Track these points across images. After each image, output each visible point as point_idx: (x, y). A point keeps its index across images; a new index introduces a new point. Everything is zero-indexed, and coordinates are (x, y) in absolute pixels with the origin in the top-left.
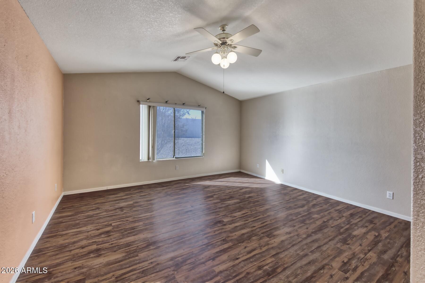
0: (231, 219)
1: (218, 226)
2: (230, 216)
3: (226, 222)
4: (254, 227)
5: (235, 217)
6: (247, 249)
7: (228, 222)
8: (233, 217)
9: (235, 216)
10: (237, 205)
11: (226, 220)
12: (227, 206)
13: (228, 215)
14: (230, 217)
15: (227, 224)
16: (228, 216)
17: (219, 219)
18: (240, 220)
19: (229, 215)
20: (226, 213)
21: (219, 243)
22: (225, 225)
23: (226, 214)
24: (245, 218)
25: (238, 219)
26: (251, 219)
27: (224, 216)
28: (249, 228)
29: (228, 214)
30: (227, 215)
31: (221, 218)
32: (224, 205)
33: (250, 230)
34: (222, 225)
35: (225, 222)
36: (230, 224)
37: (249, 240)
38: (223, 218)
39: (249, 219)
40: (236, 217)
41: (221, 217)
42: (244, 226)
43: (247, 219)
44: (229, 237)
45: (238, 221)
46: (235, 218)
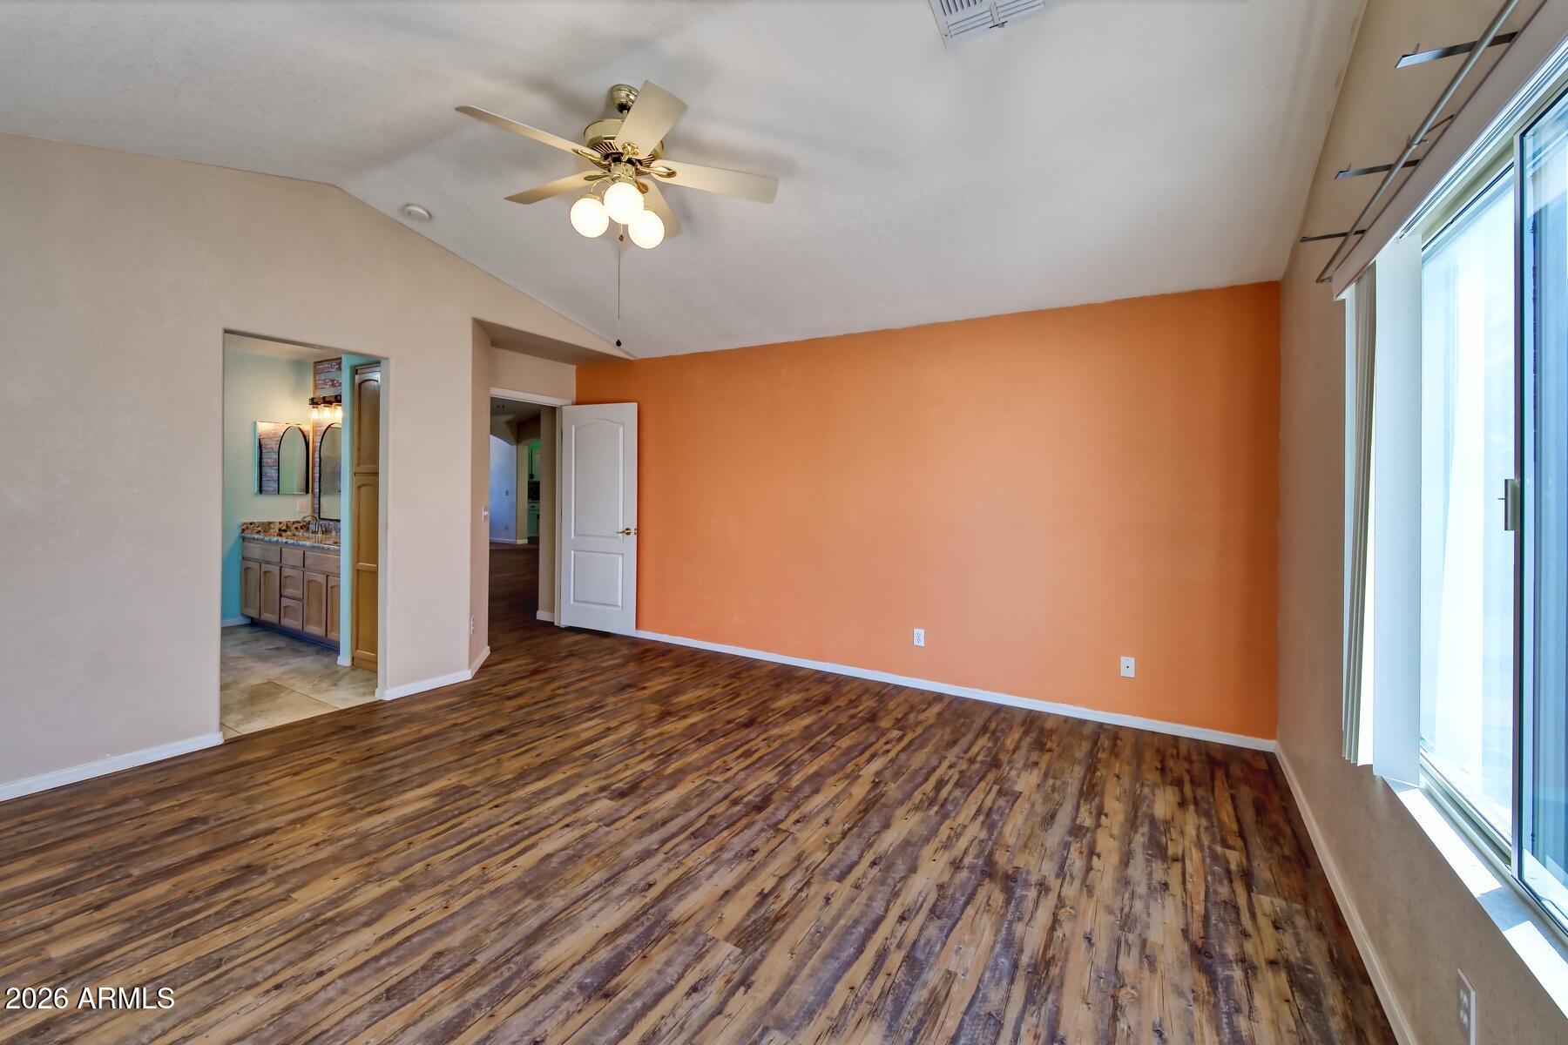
0: (582, 814)
1: (624, 782)
2: (591, 822)
3: (599, 799)
4: (496, 806)
5: (567, 826)
6: (534, 753)
7: (593, 801)
8: (576, 821)
9: (567, 829)
10: (556, 903)
11: (604, 805)
12: (612, 880)
13: (600, 826)
14: (590, 819)
15: (596, 793)
16: (599, 820)
17: (630, 803)
18: (546, 818)
19: (594, 825)
20: (608, 833)
21: (605, 750)
22: (603, 789)
23: (607, 829)
24: (526, 829)
25: (555, 818)
26: (497, 834)
27: (616, 817)
28: (515, 800)
29: (600, 829)
30: (601, 824)
31: (623, 806)
32: (634, 876)
33: (514, 795)
34: (610, 786)
35: (605, 797)
36: (586, 794)
37: (526, 770)
38: (617, 810)
39: (508, 831)
40: (562, 828)
41: (624, 811)
42: (534, 801)
43: (516, 827)
44: (583, 765)
45: (553, 813)
46: (566, 821)
